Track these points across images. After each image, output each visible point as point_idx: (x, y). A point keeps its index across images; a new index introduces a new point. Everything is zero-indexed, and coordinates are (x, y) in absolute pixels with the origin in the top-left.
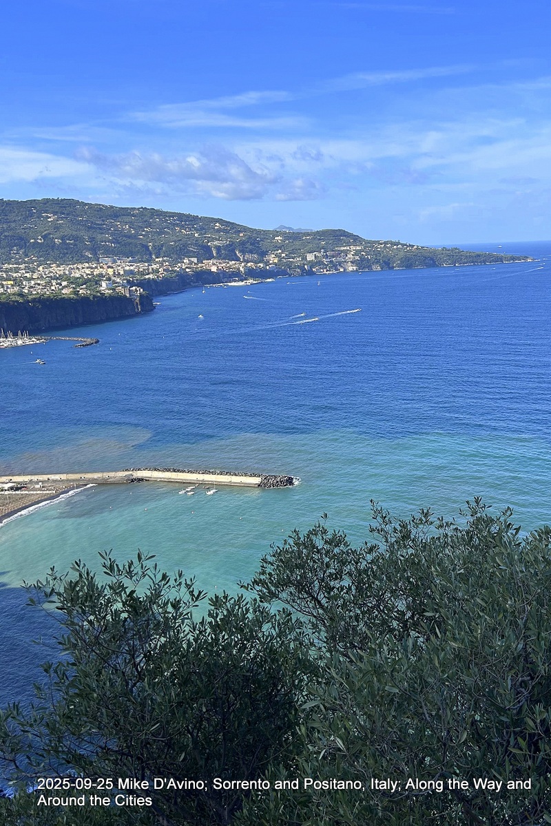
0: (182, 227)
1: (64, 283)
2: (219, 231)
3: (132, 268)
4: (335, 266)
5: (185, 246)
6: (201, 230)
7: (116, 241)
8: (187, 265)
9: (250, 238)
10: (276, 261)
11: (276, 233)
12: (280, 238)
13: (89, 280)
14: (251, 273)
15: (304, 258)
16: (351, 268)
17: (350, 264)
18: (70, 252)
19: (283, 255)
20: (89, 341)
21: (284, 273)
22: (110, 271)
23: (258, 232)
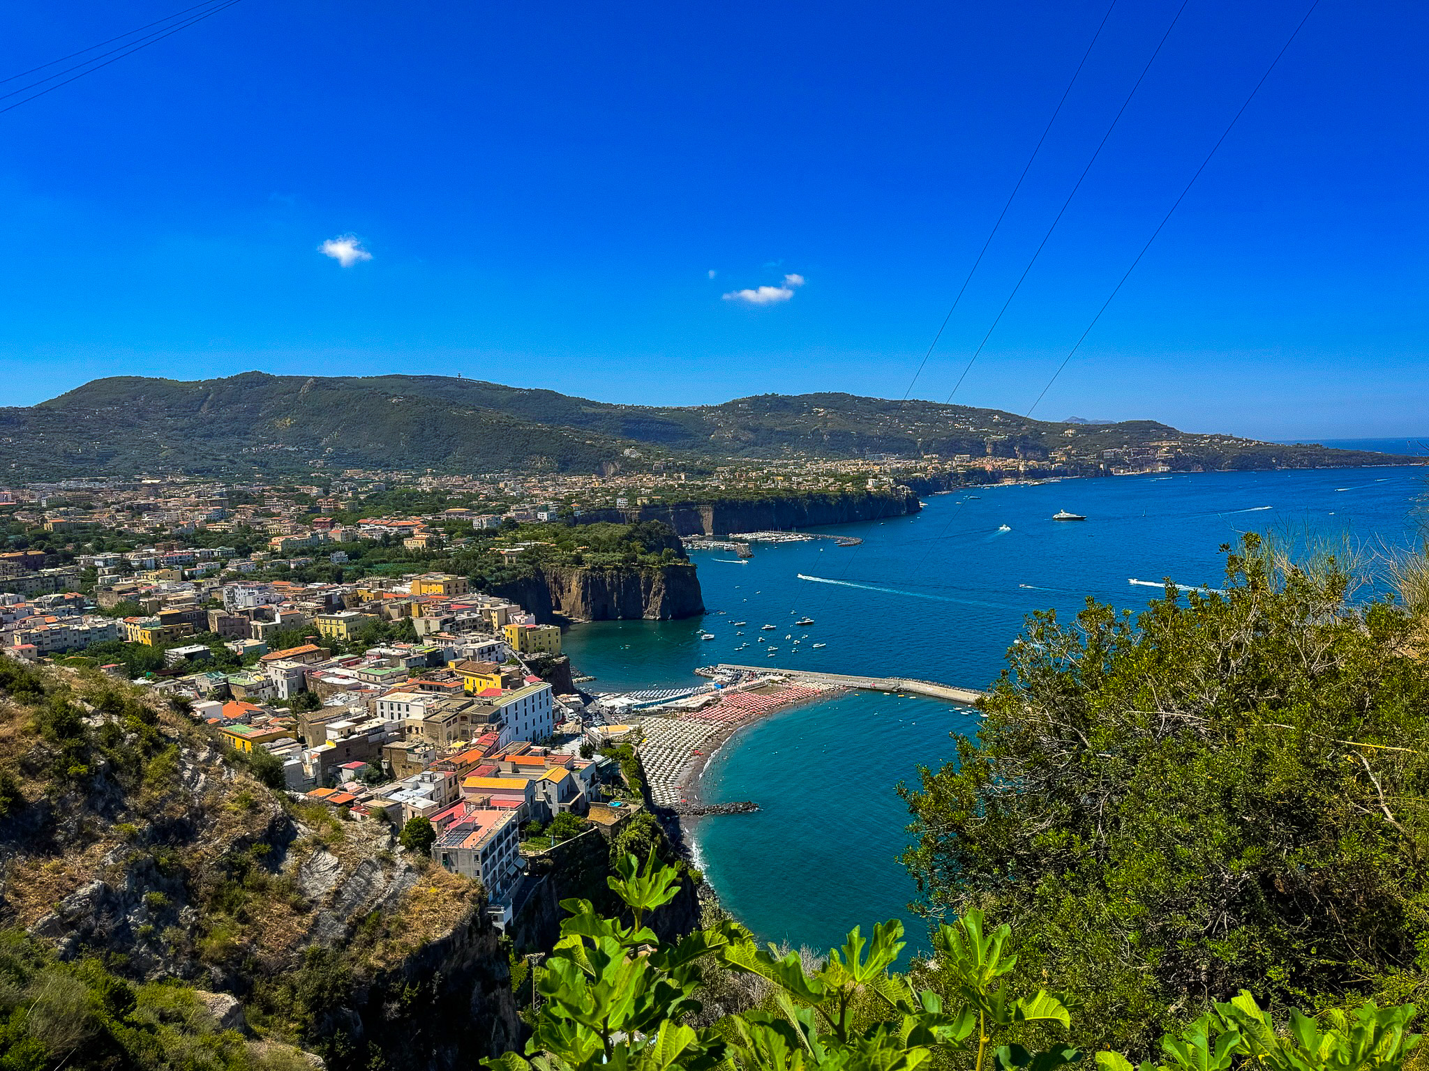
2: (997, 424)
3: (899, 465)
4: (1139, 465)
5: (958, 441)
6: (977, 423)
7: (883, 436)
8: (958, 463)
9: (1034, 432)
10: (1064, 459)
11: (1067, 426)
12: (1071, 431)
13: (855, 477)
14: (1032, 473)
15: (1100, 455)
16: (1161, 469)
17: (1160, 463)
18: (838, 448)
19: (1073, 452)
20: (854, 541)
21: (1073, 473)
22: (877, 469)
23: (1044, 424)
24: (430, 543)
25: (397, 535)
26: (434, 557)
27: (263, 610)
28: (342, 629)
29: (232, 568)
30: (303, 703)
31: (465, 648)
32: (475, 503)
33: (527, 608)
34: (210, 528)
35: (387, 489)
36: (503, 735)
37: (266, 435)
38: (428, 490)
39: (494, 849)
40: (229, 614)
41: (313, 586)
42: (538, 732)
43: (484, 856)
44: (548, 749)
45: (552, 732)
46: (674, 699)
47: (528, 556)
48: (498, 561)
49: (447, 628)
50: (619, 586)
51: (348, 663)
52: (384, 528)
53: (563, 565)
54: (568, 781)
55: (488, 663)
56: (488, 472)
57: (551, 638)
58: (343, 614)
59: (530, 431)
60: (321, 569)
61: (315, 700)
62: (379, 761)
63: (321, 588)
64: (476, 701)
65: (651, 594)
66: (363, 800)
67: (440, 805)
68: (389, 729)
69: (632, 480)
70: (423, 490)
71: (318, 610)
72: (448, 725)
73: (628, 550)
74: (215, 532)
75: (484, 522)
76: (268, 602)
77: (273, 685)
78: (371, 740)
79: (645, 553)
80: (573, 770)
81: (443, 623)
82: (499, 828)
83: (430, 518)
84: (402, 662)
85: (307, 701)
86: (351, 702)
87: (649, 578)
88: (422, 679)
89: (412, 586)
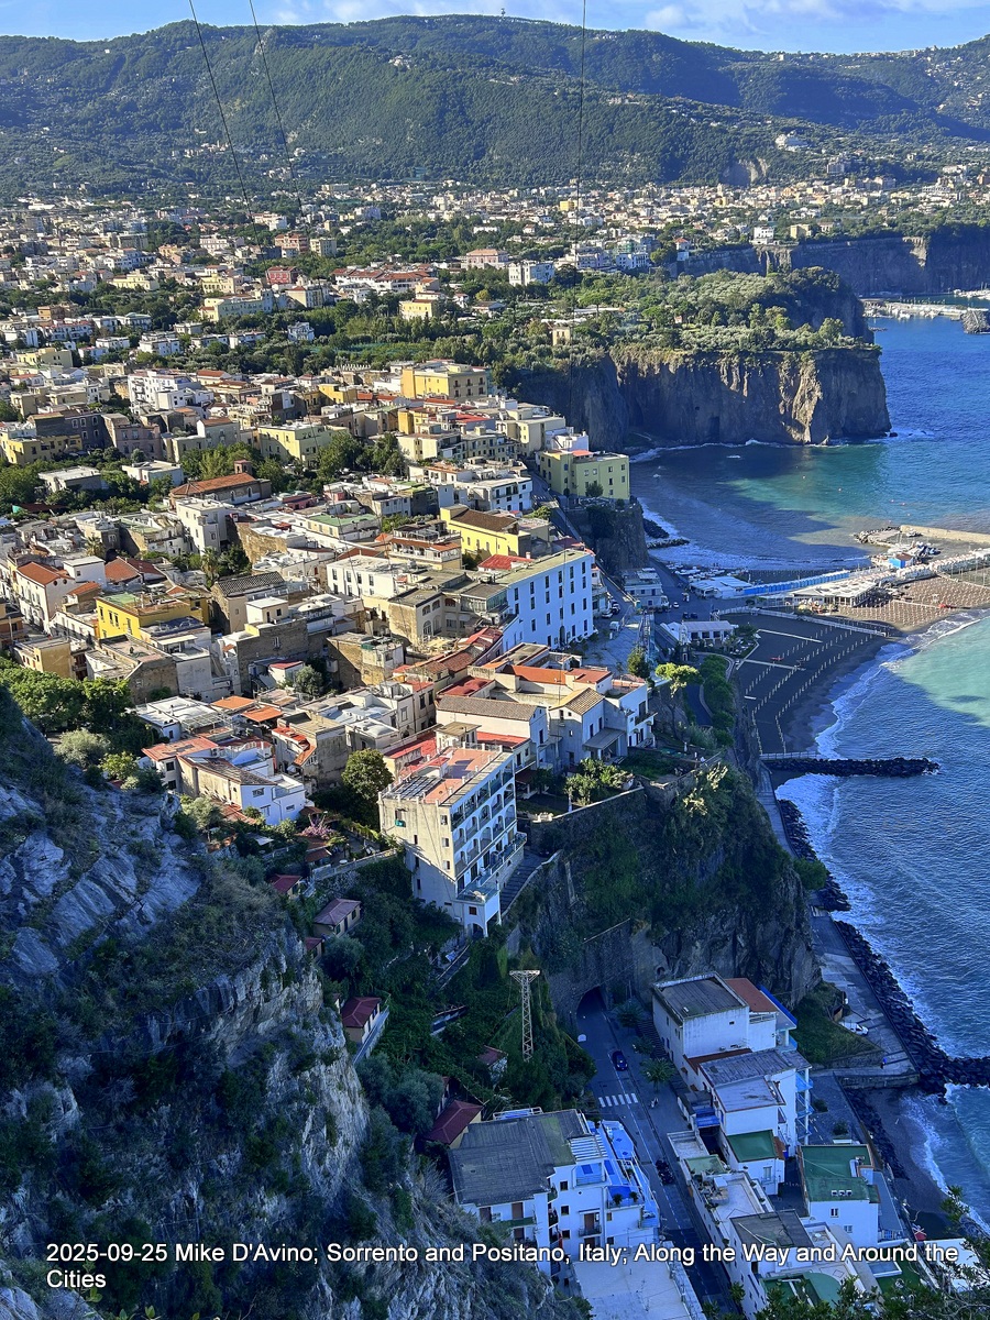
24: (439, 308)
25: (389, 294)
26: (445, 332)
27: (181, 416)
28: (294, 448)
29: (145, 347)
30: (226, 564)
31: (470, 487)
32: (517, 239)
33: (578, 423)
34: (118, 283)
35: (384, 216)
36: (509, 632)
37: (206, 127)
38: (447, 217)
39: (474, 809)
40: (132, 420)
41: (258, 380)
42: (568, 629)
43: (457, 818)
44: (578, 658)
45: (591, 631)
46: (814, 583)
47: (592, 331)
48: (541, 341)
49: (448, 453)
50: (740, 385)
51: (296, 505)
52: (371, 282)
53: (649, 347)
54: (599, 713)
55: (504, 513)
56: (544, 184)
57: (613, 475)
58: (295, 425)
59: (618, 109)
60: (272, 351)
61: (242, 560)
62: (324, 660)
63: (268, 382)
64: (471, 575)
65: (798, 397)
66: (290, 720)
67: (406, 735)
68: (338, 613)
69: (787, 192)
70: (438, 218)
71: (260, 419)
72: (425, 611)
73: (762, 320)
74: (125, 290)
75: (527, 274)
76: (190, 403)
77: (184, 534)
78: (310, 626)
79: (790, 326)
80: (608, 694)
81: (444, 445)
82: (482, 777)
83: (444, 266)
84: (376, 507)
85: (232, 562)
86: (292, 566)
87: (794, 371)
88: (398, 535)
89: (403, 382)
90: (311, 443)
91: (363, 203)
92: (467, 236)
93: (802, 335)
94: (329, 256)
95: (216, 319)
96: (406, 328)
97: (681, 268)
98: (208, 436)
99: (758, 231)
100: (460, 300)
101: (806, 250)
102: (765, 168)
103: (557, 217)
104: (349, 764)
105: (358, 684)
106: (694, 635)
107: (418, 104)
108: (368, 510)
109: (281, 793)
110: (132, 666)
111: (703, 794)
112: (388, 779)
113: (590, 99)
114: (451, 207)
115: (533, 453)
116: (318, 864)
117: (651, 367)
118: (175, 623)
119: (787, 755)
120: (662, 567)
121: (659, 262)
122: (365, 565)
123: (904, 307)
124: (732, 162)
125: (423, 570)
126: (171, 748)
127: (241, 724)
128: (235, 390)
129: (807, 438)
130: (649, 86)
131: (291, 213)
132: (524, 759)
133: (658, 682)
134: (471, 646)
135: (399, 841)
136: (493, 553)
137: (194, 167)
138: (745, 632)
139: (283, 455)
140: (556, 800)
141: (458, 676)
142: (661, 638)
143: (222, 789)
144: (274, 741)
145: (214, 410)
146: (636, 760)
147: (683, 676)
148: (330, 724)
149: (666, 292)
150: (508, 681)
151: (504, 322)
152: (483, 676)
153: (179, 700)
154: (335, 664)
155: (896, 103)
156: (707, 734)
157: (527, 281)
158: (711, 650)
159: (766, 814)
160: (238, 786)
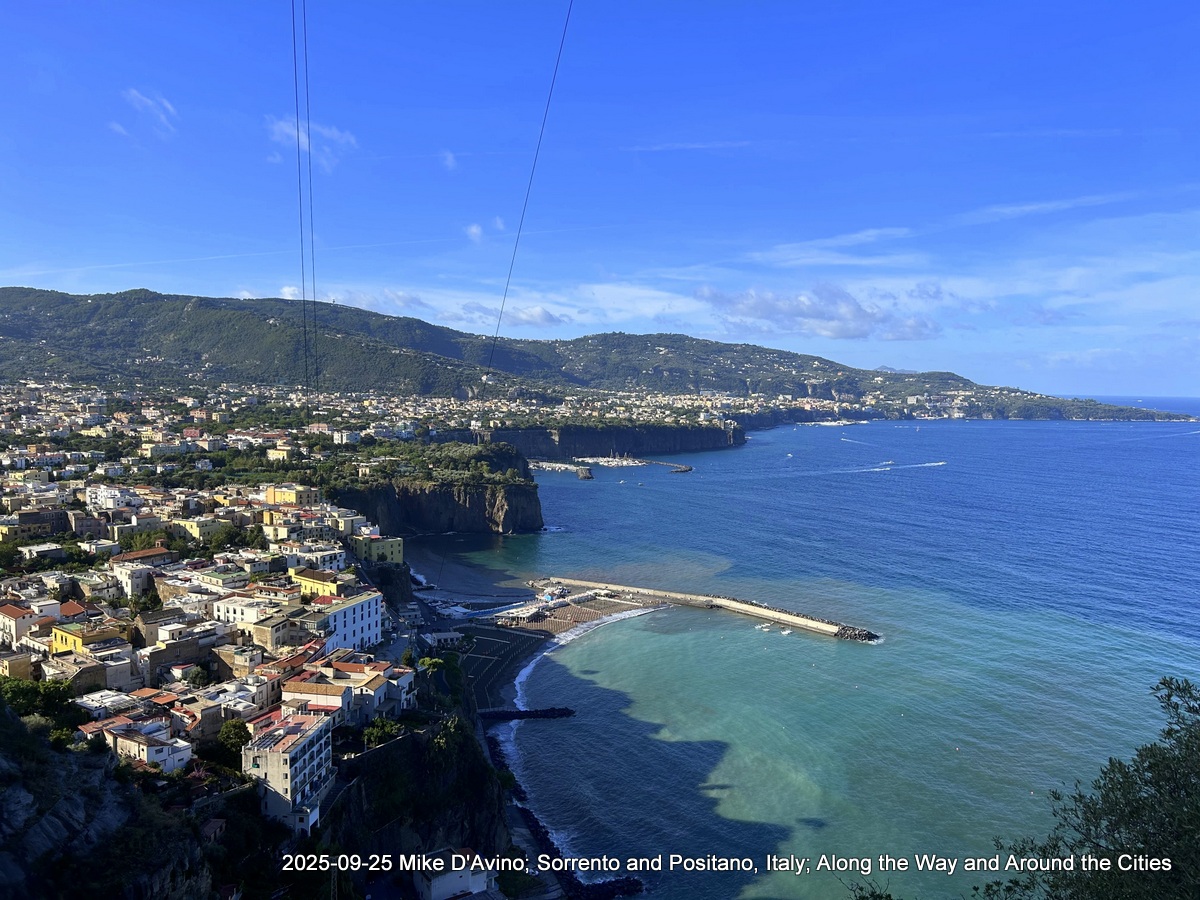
0: (781, 364)
1: (668, 412)
2: (816, 369)
3: (729, 402)
4: (938, 412)
5: (782, 383)
6: (800, 368)
7: (717, 375)
8: (781, 401)
9: (848, 377)
10: (873, 402)
11: (877, 374)
12: (880, 378)
13: (689, 411)
14: (845, 414)
15: (905, 401)
16: (957, 415)
17: (956, 410)
18: (676, 384)
19: (881, 397)
20: (683, 467)
21: (880, 415)
22: (709, 404)
23: (858, 372)
24: (291, 454)
25: (260, 446)
26: (294, 468)
27: (122, 512)
28: (195, 532)
29: (100, 471)
30: (145, 603)
31: (308, 556)
32: (339, 419)
33: (373, 520)
34: (84, 432)
35: (259, 403)
36: (330, 642)
37: (150, 348)
38: (297, 405)
39: (305, 753)
40: (87, 515)
41: (174, 492)
42: (366, 639)
43: (293, 760)
44: (372, 656)
45: (380, 640)
46: (506, 609)
47: (381, 470)
48: (352, 474)
49: (294, 536)
50: (465, 501)
51: (195, 567)
52: (250, 439)
53: (414, 480)
54: (385, 688)
55: (328, 571)
56: (355, 391)
57: (394, 549)
58: (197, 519)
59: (396, 355)
60: (185, 475)
61: (156, 601)
62: (209, 662)
63: (181, 493)
64: (307, 608)
65: (495, 510)
66: (183, 702)
67: (261, 708)
68: (220, 633)
69: (487, 404)
70: (292, 405)
71: (175, 514)
72: (276, 631)
73: (476, 468)
74: (88, 436)
75: (344, 438)
76: (128, 504)
77: (118, 585)
78: (201, 642)
79: (491, 472)
80: (391, 678)
81: (291, 531)
82: (311, 732)
83: (295, 431)
84: (247, 567)
85: (149, 602)
86: (190, 604)
87: (493, 495)
88: (261, 584)
89: (267, 494)
90: (206, 529)
91: (246, 395)
92: (309, 415)
93: (498, 476)
94: (223, 422)
95: (149, 455)
96: (270, 464)
97: (432, 439)
98: (138, 524)
99: (473, 423)
100: (304, 450)
101: (499, 433)
102: (476, 391)
103: (362, 409)
104: (223, 729)
105: (230, 678)
106: (439, 641)
107: (282, 344)
108: (242, 569)
109: (176, 750)
110: (75, 670)
111: (445, 735)
112: (249, 737)
113: (381, 349)
114: (300, 400)
115: (346, 537)
116: (198, 797)
117: (415, 490)
118: (107, 641)
119: (492, 710)
120: (421, 601)
121: (420, 435)
122: (238, 603)
123: (548, 464)
124: (459, 387)
125: (276, 605)
126: (99, 724)
127: (149, 706)
128: (159, 498)
129: (501, 530)
130: (414, 345)
131: (201, 399)
132: (337, 720)
133: (420, 669)
134: (306, 651)
135: (254, 777)
136: (320, 594)
137: (141, 369)
138: (467, 638)
139: (188, 536)
140: (356, 746)
141: (297, 670)
142: (421, 643)
143: (133, 749)
144: (172, 717)
145: (144, 509)
146: (408, 717)
147: (434, 665)
148: (211, 703)
149: (424, 451)
150: (329, 672)
151: (330, 463)
152: (313, 670)
153: (107, 692)
154: (216, 665)
155: (541, 364)
156: (448, 699)
157: (344, 442)
158: (449, 649)
159: (480, 746)
160: (145, 748)
